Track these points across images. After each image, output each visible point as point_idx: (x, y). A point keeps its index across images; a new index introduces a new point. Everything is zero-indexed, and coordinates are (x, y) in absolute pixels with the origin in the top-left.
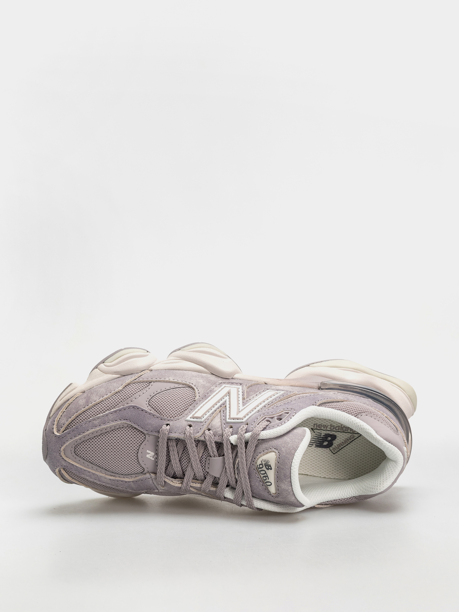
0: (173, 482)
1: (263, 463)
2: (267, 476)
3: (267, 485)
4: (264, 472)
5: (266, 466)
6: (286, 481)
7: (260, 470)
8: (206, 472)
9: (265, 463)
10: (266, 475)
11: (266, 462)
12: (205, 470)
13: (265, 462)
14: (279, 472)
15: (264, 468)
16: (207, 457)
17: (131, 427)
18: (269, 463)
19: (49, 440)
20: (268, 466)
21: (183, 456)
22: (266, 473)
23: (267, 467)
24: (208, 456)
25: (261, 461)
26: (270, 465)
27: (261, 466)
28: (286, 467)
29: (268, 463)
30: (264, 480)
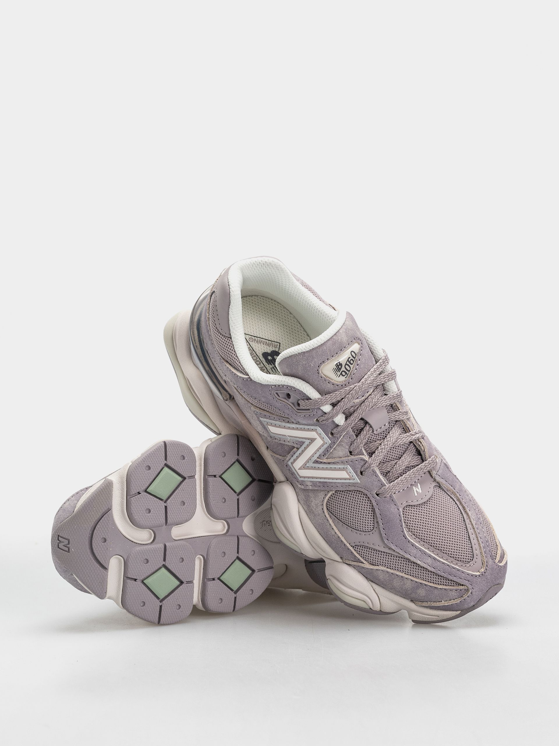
0: (424, 450)
1: (339, 373)
2: (348, 360)
3: (356, 355)
4: (347, 366)
5: (340, 369)
6: (339, 339)
7: (348, 372)
8: (390, 425)
9: (338, 372)
10: (348, 363)
11: (337, 372)
12: (389, 428)
13: (337, 373)
14: (335, 352)
15: (343, 369)
16: (377, 435)
17: (407, 528)
18: (335, 367)
19: (480, 593)
20: (339, 367)
21: (394, 458)
22: (346, 364)
23: (340, 367)
24: (374, 434)
25: (339, 377)
27: (344, 373)
29: (336, 369)
30: (353, 361)
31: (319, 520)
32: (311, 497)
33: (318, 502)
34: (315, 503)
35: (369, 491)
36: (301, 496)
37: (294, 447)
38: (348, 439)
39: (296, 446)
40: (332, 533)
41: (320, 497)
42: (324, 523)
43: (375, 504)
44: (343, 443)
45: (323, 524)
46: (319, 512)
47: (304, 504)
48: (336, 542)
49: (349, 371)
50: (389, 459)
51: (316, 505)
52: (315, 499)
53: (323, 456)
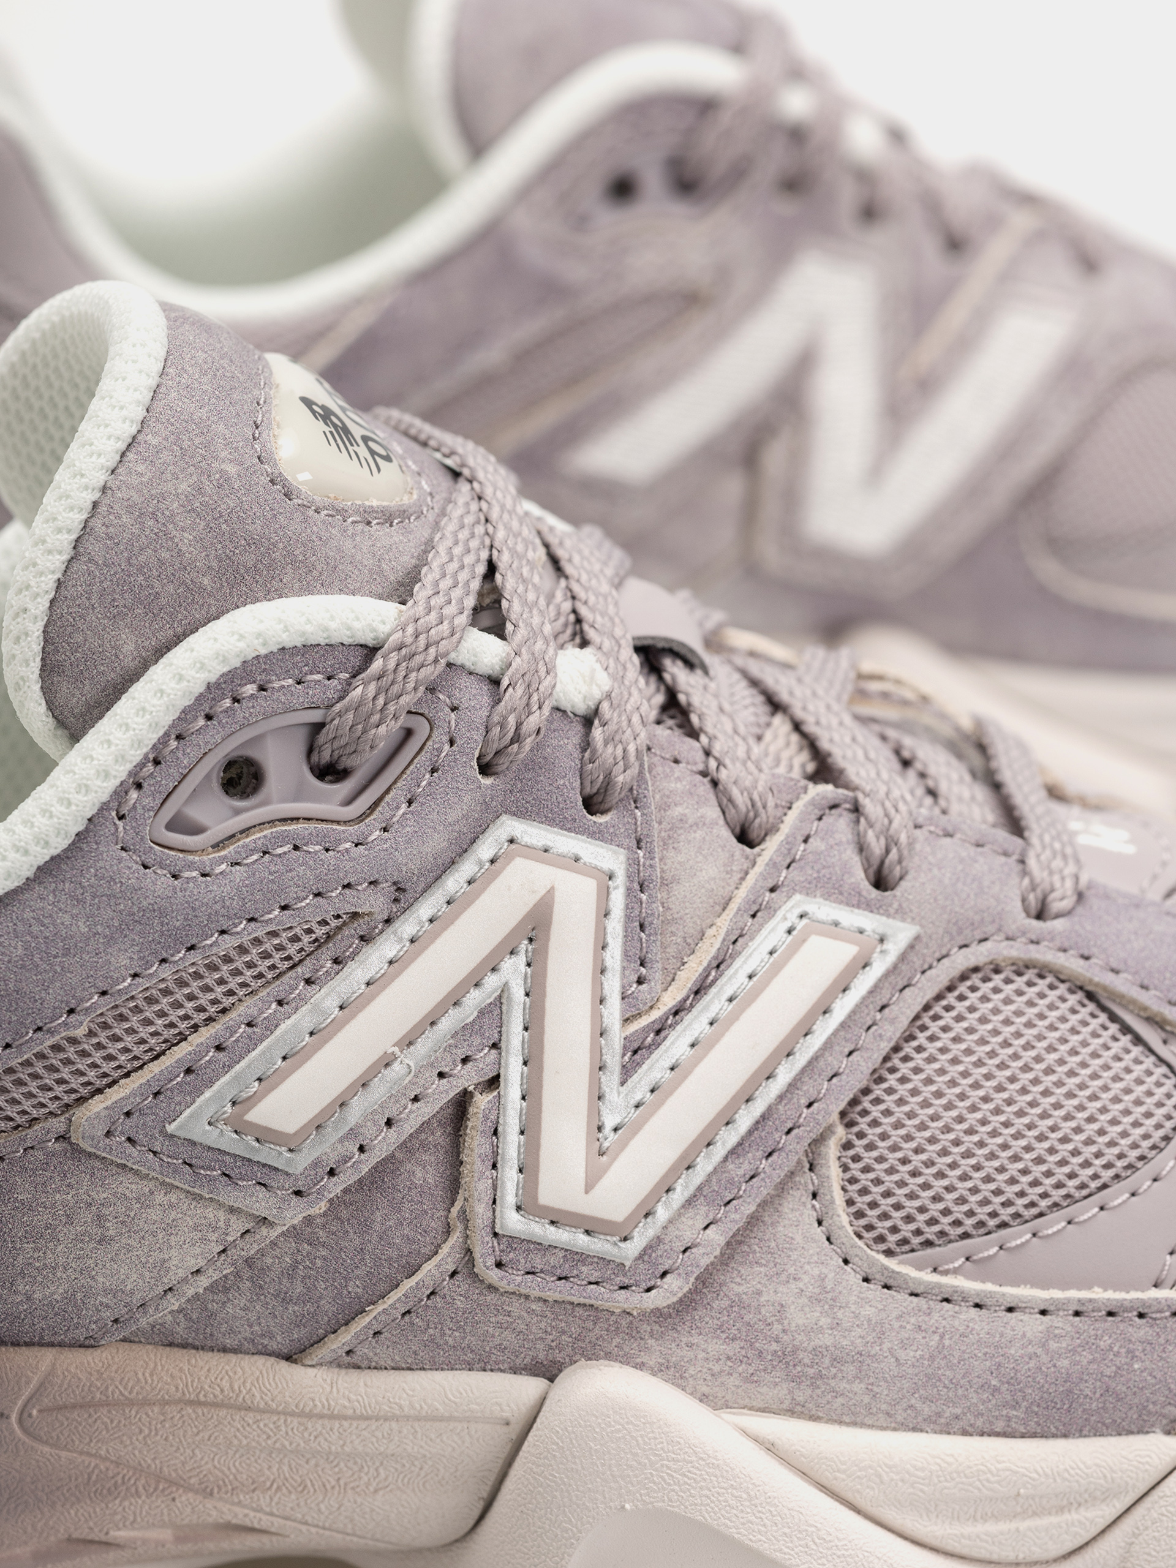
1: (364, 453)
5: (347, 431)
11: (349, 447)
13: (356, 453)
18: (324, 426)
20: (334, 425)
23: (336, 422)
26: (316, 420)
29: (331, 435)
31: (902, 1355)
32: (759, 1293)
33: (816, 1272)
34: (804, 1300)
35: (991, 929)
36: (701, 1355)
37: (462, 1104)
38: (677, 773)
39: (466, 1078)
40: (1024, 1335)
41: (799, 1238)
42: (942, 1337)
43: (1071, 963)
44: (679, 808)
45: (940, 1348)
46: (868, 1311)
47: (749, 1379)
48: (1085, 1357)
51: (815, 1300)
52: (783, 1277)
53: (643, 976)
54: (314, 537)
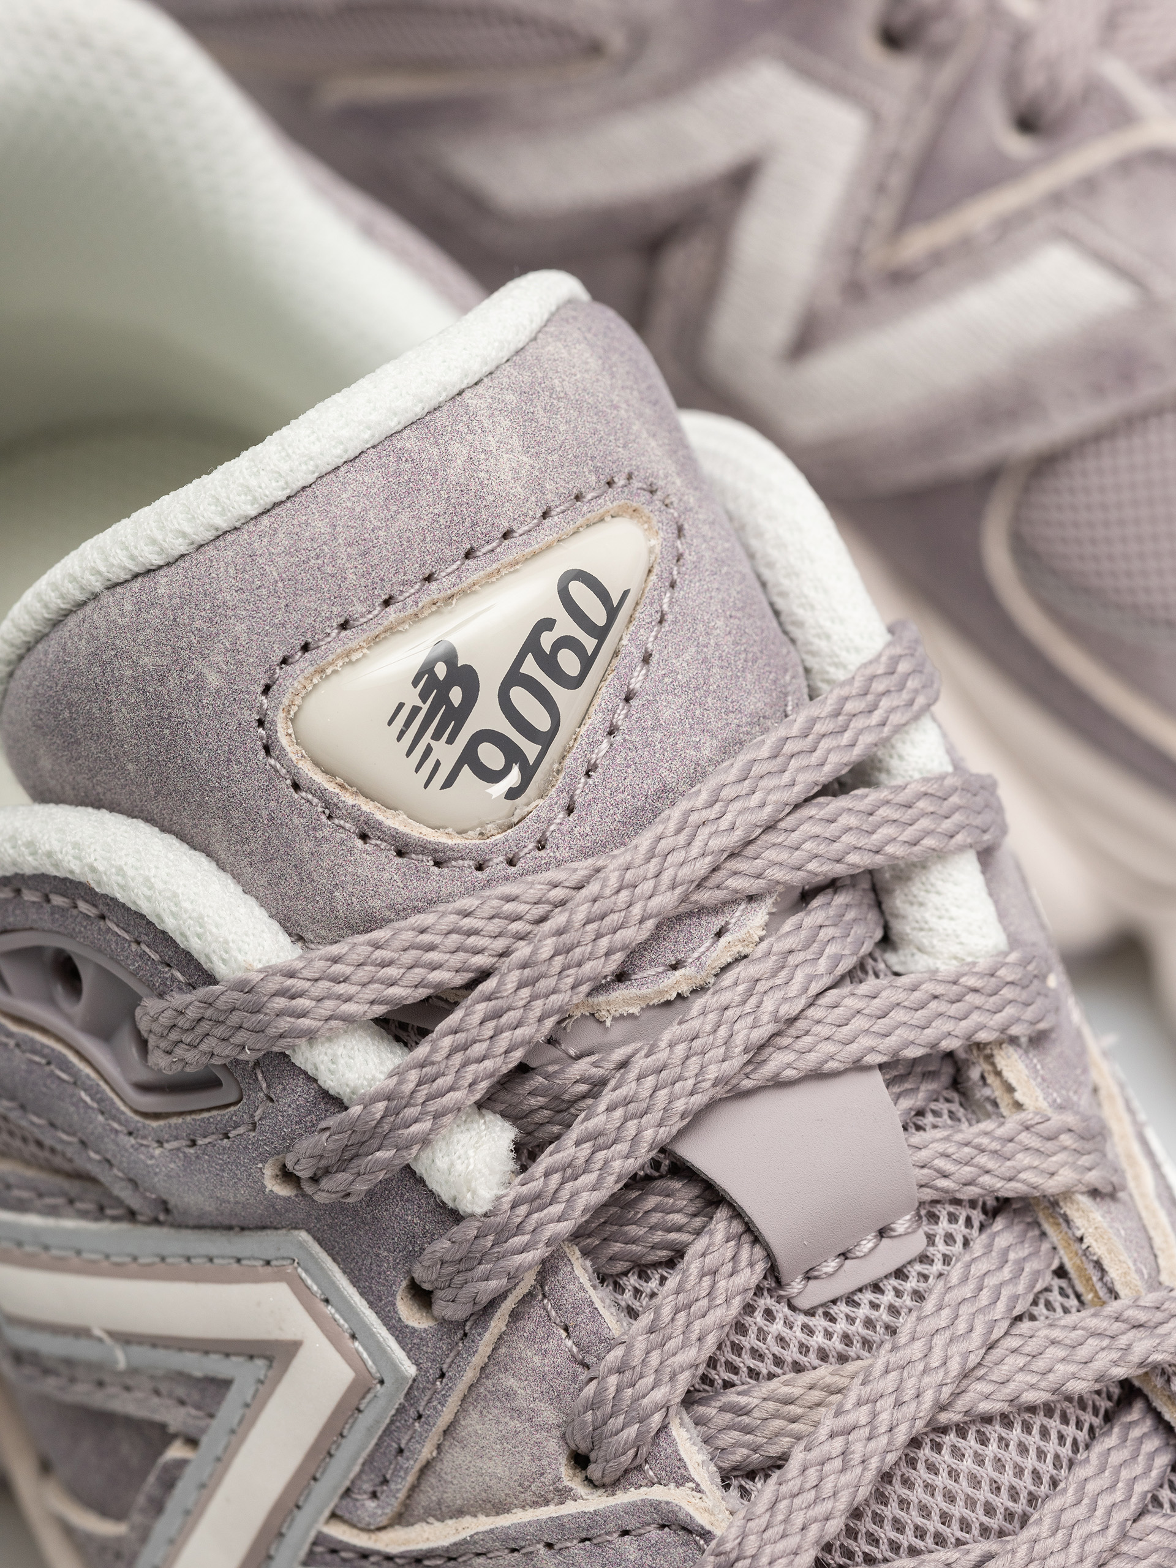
1: (447, 753)
2: (532, 645)
3: (612, 613)
4: (520, 696)
5: (460, 715)
6: (447, 459)
7: (531, 750)
8: (931, 1239)
9: (436, 736)
10: (530, 667)
11: (427, 739)
12: (924, 1259)
13: (429, 750)
14: (414, 571)
15: (487, 715)
16: (811, 1313)
18: (412, 697)
20: (443, 698)
21: (965, 1526)
22: (514, 677)
23: (456, 695)
24: (792, 1307)
25: (448, 783)
26: (415, 684)
27: (491, 756)
28: (321, 526)
29: (416, 710)
30: (587, 662)
37: (163, 1433)
38: (551, 1345)
39: (171, 1417)
44: (512, 1382)
49: (545, 740)
50: (920, 1533)
53: (374, 1495)
54: (264, 813)
